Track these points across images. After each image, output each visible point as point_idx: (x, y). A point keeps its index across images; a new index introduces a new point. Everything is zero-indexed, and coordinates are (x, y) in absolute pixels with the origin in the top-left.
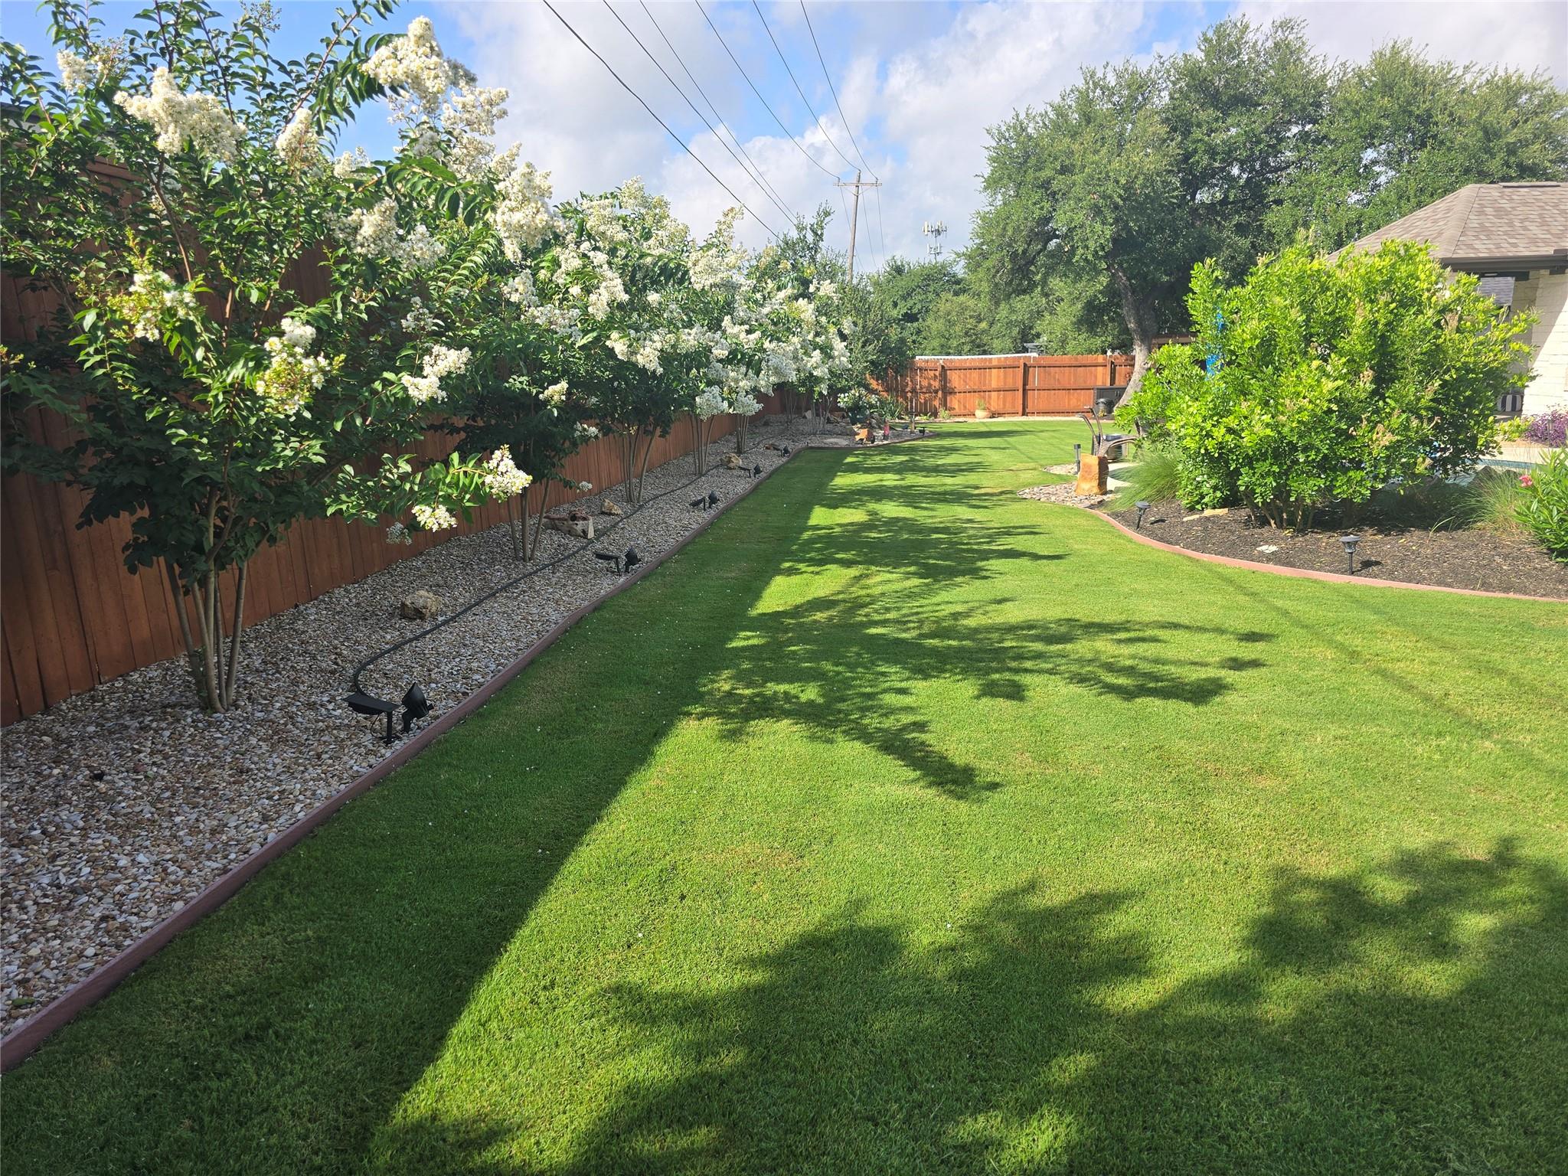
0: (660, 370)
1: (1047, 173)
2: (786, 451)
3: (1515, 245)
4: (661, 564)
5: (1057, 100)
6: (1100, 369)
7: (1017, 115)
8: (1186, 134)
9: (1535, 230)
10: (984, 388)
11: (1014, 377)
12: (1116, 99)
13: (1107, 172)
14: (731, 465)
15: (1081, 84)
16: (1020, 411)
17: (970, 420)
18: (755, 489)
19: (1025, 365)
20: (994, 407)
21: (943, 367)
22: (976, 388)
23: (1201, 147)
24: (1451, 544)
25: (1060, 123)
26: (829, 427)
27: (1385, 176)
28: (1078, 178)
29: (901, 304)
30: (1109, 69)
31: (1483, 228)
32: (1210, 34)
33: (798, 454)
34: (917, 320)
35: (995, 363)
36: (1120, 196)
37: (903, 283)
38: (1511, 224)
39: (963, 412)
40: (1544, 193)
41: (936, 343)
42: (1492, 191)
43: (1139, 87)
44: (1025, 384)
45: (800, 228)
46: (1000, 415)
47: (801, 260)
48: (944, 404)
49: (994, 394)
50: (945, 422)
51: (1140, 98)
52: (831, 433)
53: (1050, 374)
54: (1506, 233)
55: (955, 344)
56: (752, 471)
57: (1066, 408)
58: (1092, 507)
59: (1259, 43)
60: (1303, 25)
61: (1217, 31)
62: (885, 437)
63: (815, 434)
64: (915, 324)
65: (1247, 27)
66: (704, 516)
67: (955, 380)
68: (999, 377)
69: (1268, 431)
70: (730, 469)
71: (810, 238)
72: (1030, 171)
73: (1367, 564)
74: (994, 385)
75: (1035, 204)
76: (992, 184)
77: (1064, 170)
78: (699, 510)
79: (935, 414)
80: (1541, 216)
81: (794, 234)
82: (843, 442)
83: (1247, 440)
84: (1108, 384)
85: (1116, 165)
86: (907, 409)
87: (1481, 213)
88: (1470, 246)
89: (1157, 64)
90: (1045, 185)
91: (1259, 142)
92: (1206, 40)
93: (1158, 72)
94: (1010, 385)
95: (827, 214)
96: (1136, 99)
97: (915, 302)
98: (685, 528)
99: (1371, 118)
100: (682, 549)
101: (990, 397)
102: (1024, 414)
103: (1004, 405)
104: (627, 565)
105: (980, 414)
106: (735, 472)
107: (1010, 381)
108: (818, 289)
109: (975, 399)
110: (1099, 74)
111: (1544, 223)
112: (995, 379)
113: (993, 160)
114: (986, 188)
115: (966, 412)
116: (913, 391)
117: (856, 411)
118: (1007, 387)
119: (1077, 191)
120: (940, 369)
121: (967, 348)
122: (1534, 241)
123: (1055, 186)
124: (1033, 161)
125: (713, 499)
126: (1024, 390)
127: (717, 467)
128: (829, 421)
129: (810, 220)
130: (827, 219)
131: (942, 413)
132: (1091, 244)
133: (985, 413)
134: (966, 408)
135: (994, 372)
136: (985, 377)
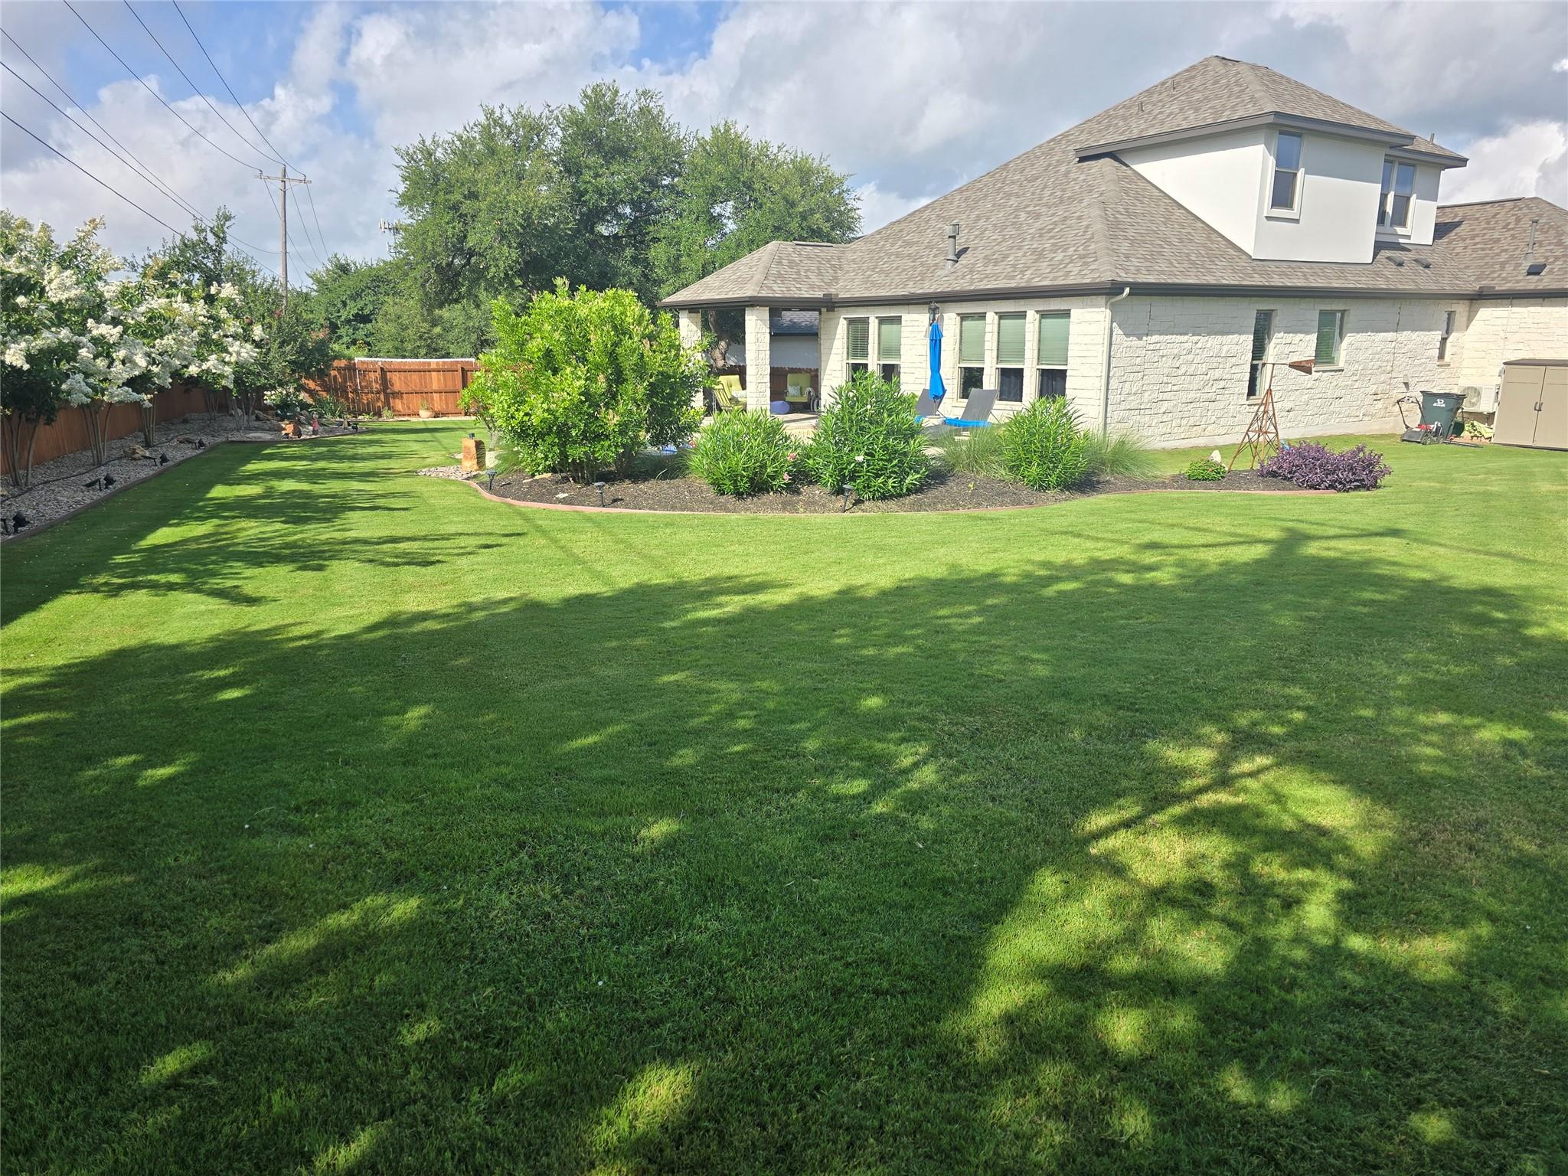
0: (26, 367)
1: (456, 196)
2: (201, 444)
3: (799, 289)
4: (52, 526)
5: (460, 131)
7: (424, 141)
8: (578, 173)
9: (814, 278)
10: (425, 390)
11: (454, 379)
12: (513, 136)
13: (507, 203)
14: (136, 456)
15: (483, 120)
16: (463, 410)
17: (414, 419)
18: (158, 475)
19: (463, 369)
20: (437, 407)
21: (382, 369)
22: (417, 389)
23: (590, 189)
24: (666, 487)
25: (464, 152)
26: (257, 424)
27: (730, 226)
28: (483, 206)
29: (350, 304)
30: (505, 110)
31: (780, 275)
32: (589, 92)
33: (214, 447)
34: (371, 321)
35: (433, 366)
36: (520, 224)
37: (350, 282)
38: (798, 273)
39: (407, 412)
40: (822, 251)
41: (389, 345)
42: (788, 247)
43: (535, 129)
44: (464, 386)
45: (199, 230)
46: (444, 415)
47: (205, 261)
48: (387, 403)
49: (436, 395)
50: (388, 420)
51: (536, 139)
52: (257, 429)
54: (794, 280)
55: (410, 347)
56: (158, 460)
58: (467, 479)
59: (629, 106)
60: (659, 96)
61: (594, 90)
62: (315, 432)
63: (238, 430)
64: (369, 326)
65: (617, 92)
66: (97, 495)
67: (397, 382)
68: (439, 380)
69: (546, 415)
70: (135, 459)
71: (212, 240)
72: (441, 193)
73: (615, 501)
74: (435, 387)
75: (448, 223)
76: (407, 200)
77: (472, 196)
78: (93, 490)
79: (379, 414)
80: (819, 268)
81: (193, 236)
82: (267, 436)
83: (535, 421)
85: (513, 197)
86: (349, 409)
87: (780, 263)
88: (770, 288)
89: (546, 112)
90: (455, 207)
91: (636, 189)
92: (586, 96)
93: (548, 118)
94: (450, 388)
95: (227, 218)
96: (532, 139)
97: (366, 303)
98: (78, 503)
99: (712, 180)
100: (74, 517)
101: (432, 399)
102: (466, 412)
103: (447, 404)
104: (16, 526)
105: (424, 414)
106: (140, 462)
107: (450, 383)
108: (219, 292)
109: (416, 400)
110: (497, 114)
111: (820, 274)
112: (436, 381)
113: (405, 179)
114: (401, 204)
115: (410, 412)
116: (355, 391)
117: (285, 408)
118: (448, 389)
119: (483, 216)
120: (379, 371)
121: (423, 351)
122: (812, 287)
123: (464, 209)
124: (442, 185)
125: (109, 481)
127: (119, 459)
128: (258, 419)
129: (210, 222)
130: (228, 224)
131: (386, 413)
132: (501, 263)
133: (428, 413)
134: (409, 408)
135: (434, 374)
136: (425, 379)
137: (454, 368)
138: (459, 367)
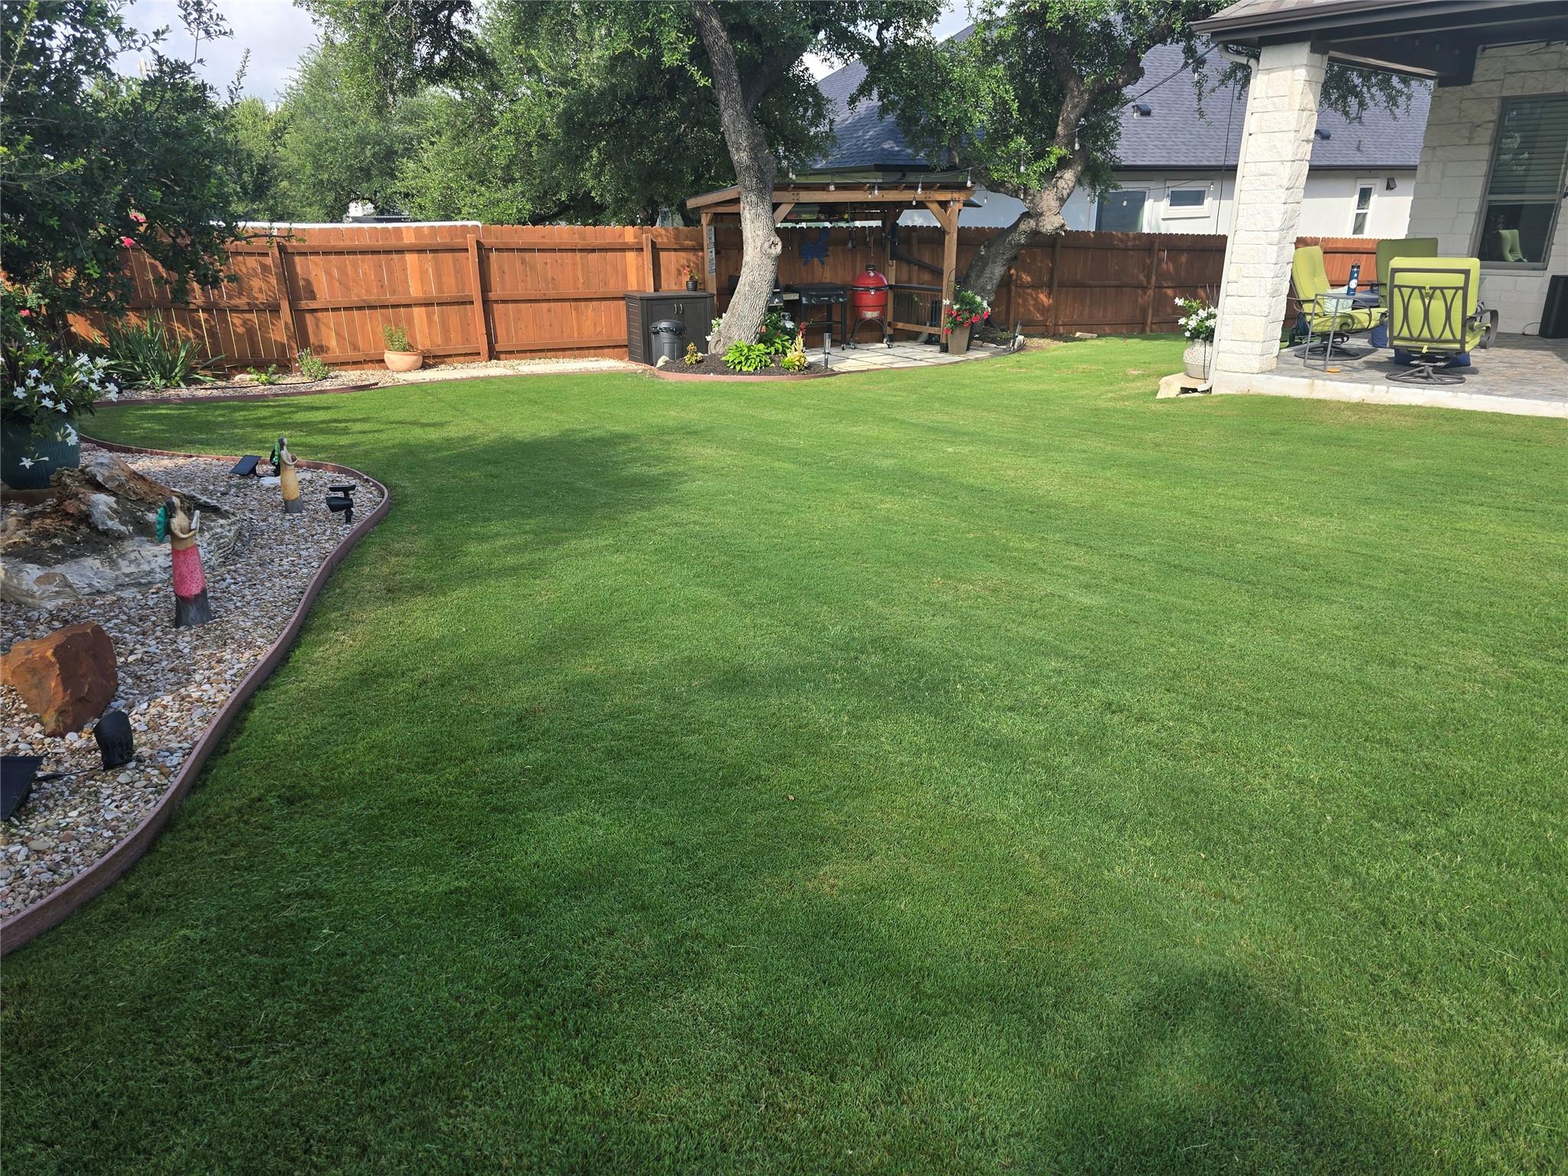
6: (631, 256)
10: (392, 299)
11: (458, 271)
16: (484, 348)
17: (372, 375)
19: (480, 245)
20: (423, 342)
22: (373, 298)
35: (409, 239)
39: (353, 357)
44: (485, 288)
46: (441, 361)
48: (300, 339)
49: (417, 311)
53: (533, 268)
57: (575, 339)
67: (323, 282)
68: (423, 273)
74: (415, 291)
79: (284, 365)
84: (650, 289)
94: (451, 291)
101: (410, 322)
102: (493, 355)
103: (445, 331)
105: (396, 361)
107: (450, 280)
109: (371, 327)
112: (415, 276)
115: (360, 358)
118: (446, 297)
120: (274, 252)
126: (486, 302)
131: (301, 363)
133: (409, 359)
134: (355, 348)
135: (410, 258)
136: (391, 273)
137: (458, 242)
138: (471, 241)
